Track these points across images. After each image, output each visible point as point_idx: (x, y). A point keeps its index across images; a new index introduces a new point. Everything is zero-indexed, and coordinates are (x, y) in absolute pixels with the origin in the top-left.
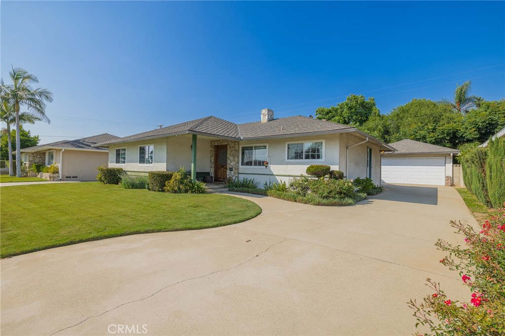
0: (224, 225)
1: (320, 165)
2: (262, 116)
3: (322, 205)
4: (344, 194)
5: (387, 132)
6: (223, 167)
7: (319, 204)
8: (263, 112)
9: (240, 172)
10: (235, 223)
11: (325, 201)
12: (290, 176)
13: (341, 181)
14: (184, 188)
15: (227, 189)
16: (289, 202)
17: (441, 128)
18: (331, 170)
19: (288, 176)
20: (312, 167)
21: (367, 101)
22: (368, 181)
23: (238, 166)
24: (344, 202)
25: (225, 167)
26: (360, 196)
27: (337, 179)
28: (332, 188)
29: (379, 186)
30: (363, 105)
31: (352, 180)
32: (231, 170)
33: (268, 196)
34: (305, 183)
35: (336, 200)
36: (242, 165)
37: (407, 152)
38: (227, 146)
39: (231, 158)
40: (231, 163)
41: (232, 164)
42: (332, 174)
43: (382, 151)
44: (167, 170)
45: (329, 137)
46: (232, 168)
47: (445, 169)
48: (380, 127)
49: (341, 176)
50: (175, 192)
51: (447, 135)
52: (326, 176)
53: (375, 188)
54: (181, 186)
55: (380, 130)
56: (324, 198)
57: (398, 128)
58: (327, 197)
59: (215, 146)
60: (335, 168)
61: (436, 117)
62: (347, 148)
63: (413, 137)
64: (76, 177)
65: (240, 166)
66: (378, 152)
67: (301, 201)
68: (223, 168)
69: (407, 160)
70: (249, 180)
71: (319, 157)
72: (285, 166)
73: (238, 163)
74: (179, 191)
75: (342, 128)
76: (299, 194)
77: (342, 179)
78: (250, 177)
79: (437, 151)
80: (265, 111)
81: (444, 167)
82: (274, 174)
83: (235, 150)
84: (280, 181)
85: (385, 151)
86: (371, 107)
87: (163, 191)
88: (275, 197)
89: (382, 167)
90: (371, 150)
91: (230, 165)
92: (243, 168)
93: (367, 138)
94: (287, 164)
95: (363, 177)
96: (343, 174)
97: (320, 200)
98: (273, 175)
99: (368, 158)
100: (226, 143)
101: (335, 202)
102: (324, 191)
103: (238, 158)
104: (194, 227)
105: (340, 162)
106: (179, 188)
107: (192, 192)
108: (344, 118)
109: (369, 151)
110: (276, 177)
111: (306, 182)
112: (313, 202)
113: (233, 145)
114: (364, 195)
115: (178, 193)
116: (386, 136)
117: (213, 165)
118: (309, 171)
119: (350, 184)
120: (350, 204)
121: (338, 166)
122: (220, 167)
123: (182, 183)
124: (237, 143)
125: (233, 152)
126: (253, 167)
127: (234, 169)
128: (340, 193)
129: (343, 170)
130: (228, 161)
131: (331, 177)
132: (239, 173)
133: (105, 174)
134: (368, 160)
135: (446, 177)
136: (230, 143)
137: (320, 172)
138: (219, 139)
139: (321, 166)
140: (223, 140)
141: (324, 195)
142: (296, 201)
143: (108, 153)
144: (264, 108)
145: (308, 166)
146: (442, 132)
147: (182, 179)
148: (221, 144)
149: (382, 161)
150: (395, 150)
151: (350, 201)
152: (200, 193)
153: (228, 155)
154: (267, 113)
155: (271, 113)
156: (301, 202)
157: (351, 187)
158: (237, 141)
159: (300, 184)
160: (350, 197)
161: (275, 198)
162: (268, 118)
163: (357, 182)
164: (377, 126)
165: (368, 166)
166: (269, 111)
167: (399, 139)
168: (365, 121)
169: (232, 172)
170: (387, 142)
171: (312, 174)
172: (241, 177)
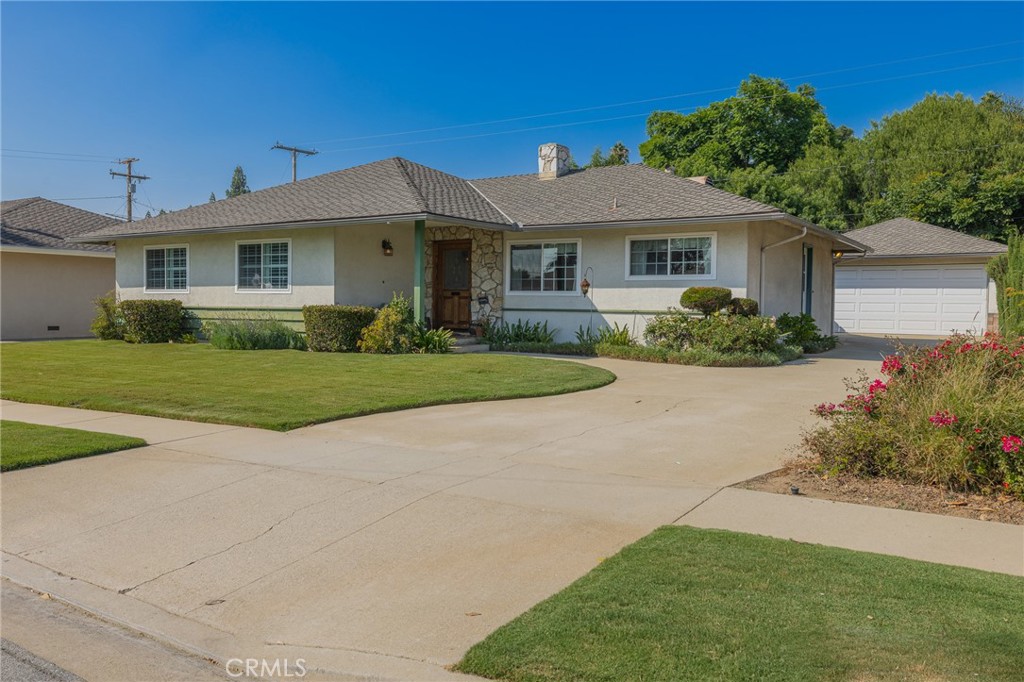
0: (573, 391)
1: (711, 286)
2: (541, 162)
3: (720, 366)
4: (762, 343)
5: (853, 191)
6: (458, 294)
7: (714, 364)
8: (543, 153)
9: (506, 307)
10: (589, 388)
11: (725, 357)
12: (638, 313)
13: (754, 320)
14: (407, 342)
15: (487, 347)
16: (649, 364)
17: (989, 185)
18: (733, 298)
19: (633, 313)
20: (693, 291)
21: (794, 94)
22: (806, 318)
23: (503, 291)
24: (762, 359)
25: (463, 294)
26: (790, 351)
27: (745, 315)
28: (739, 333)
29: (829, 336)
30: (787, 107)
31: (773, 319)
32: (484, 303)
33: (596, 355)
34: (682, 325)
35: (747, 355)
36: (511, 289)
37: (898, 252)
38: (471, 244)
39: (484, 273)
40: (482, 281)
41: (486, 286)
42: (736, 305)
43: (836, 252)
44: (336, 303)
45: (725, 227)
46: (486, 298)
47: (988, 296)
48: (834, 177)
49: (753, 310)
50: (387, 351)
51: (1006, 205)
52: (723, 310)
53: (818, 339)
54: (402, 338)
55: (834, 185)
56: (723, 351)
57: (884, 181)
58: (729, 350)
59: (435, 242)
60: (739, 293)
61: (985, 153)
62: (762, 249)
63: (919, 207)
64: (57, 328)
65: (508, 292)
66: (827, 254)
67: (677, 361)
68: (456, 298)
69: (900, 273)
70: (531, 325)
71: (702, 271)
72: (625, 290)
73: (502, 284)
74: (397, 348)
75: (756, 210)
76: (670, 346)
77: (755, 315)
78: (534, 319)
79: (970, 250)
80: (548, 150)
81: (984, 291)
82: (599, 308)
83: (494, 252)
84: (613, 327)
85: (843, 252)
86: (808, 114)
87: (358, 350)
88: (613, 357)
89: (837, 291)
90: (810, 251)
91: (478, 291)
92: (514, 297)
93: (805, 229)
94: (630, 285)
95: (795, 312)
96: (757, 305)
97: (718, 355)
98: (596, 311)
99: (803, 270)
100: (467, 236)
101: (745, 360)
102: (723, 337)
103: (502, 271)
104: (527, 394)
105: (748, 280)
106: (396, 342)
107: (427, 351)
108: (733, 147)
109: (806, 254)
110: (604, 315)
111: (682, 322)
112: (703, 361)
113: (487, 240)
114: (798, 350)
115: (392, 353)
116: (851, 204)
117: (430, 291)
118: (686, 300)
119: (772, 325)
120: (773, 364)
121: (745, 290)
122: (449, 294)
123: (403, 331)
124: (500, 236)
125: (488, 259)
126: (542, 293)
127: (490, 298)
128: (754, 342)
129: (755, 298)
130: (475, 281)
131: (734, 312)
132: (504, 310)
133: (142, 317)
134: (803, 275)
135: (989, 315)
136: (480, 236)
137: (710, 302)
138: (446, 225)
139: (714, 289)
140: (458, 228)
141: (725, 345)
142: (666, 361)
143: (114, 259)
144: (546, 143)
145: (685, 289)
146: (993, 196)
147: (404, 321)
148: (453, 237)
149: (836, 276)
150: (867, 249)
151: (773, 358)
152: (442, 352)
153: (473, 265)
154: (554, 154)
155: (563, 155)
156: (678, 363)
157: (773, 330)
158: (498, 232)
159: (671, 327)
160: (772, 350)
161: (614, 360)
162: (558, 168)
163: (784, 322)
164: (827, 173)
165: (803, 289)
166: (561, 149)
167: (883, 215)
168: (791, 158)
169: (487, 308)
170: (853, 220)
171: (696, 306)
172: (511, 319)
